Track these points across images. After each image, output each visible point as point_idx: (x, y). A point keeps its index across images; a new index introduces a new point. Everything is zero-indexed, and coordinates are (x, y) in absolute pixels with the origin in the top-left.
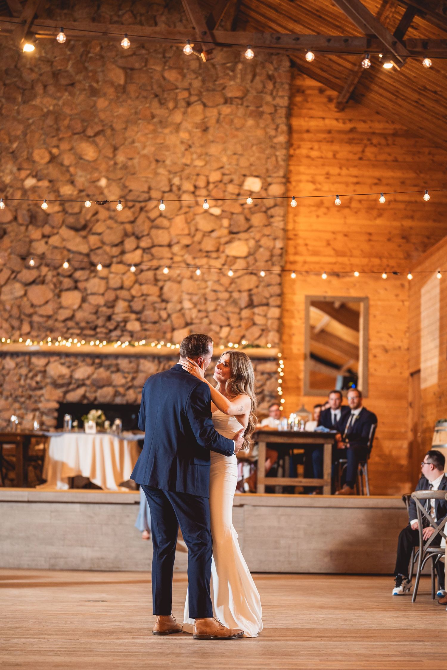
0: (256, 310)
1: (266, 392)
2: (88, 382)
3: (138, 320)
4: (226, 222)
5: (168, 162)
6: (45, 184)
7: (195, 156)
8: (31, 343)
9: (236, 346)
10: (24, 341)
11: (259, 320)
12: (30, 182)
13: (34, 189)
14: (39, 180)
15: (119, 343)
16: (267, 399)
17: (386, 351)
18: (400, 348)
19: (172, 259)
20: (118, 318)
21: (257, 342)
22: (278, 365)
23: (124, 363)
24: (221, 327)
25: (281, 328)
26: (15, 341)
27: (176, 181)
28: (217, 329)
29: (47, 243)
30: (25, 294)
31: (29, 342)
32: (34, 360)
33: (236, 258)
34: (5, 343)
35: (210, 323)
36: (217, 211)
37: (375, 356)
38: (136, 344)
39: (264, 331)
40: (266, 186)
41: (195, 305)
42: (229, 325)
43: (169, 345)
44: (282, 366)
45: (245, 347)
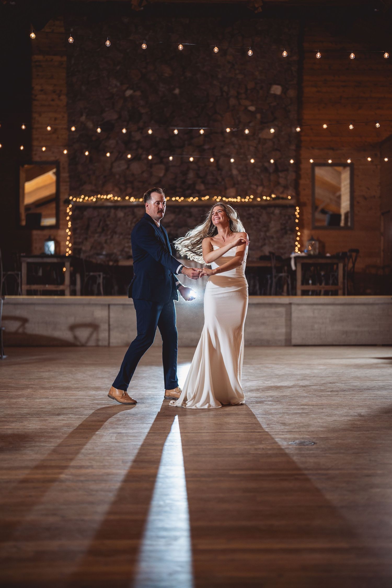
0: (281, 174)
1: (288, 228)
2: (172, 224)
3: (203, 182)
4: (258, 116)
5: (220, 76)
6: (138, 93)
7: (237, 72)
8: (135, 199)
9: (268, 198)
10: (130, 198)
11: (282, 181)
12: (129, 93)
13: (131, 96)
14: (134, 91)
15: (191, 198)
16: (289, 232)
17: (365, 198)
18: (374, 197)
19: (224, 141)
20: (190, 182)
21: (281, 196)
22: (296, 210)
23: (194, 211)
24: (257, 186)
25: (296, 186)
26: (123, 198)
27: (225, 89)
28: (254, 187)
29: (141, 133)
30: (128, 168)
31: (132, 199)
32: (136, 210)
33: (265, 139)
34: (117, 201)
35: (250, 183)
36: (252, 108)
37: (358, 202)
38: (203, 199)
39: (286, 187)
40: (285, 91)
41: (239, 171)
42: (262, 185)
43: (224, 199)
44: (298, 211)
45: (274, 199)
